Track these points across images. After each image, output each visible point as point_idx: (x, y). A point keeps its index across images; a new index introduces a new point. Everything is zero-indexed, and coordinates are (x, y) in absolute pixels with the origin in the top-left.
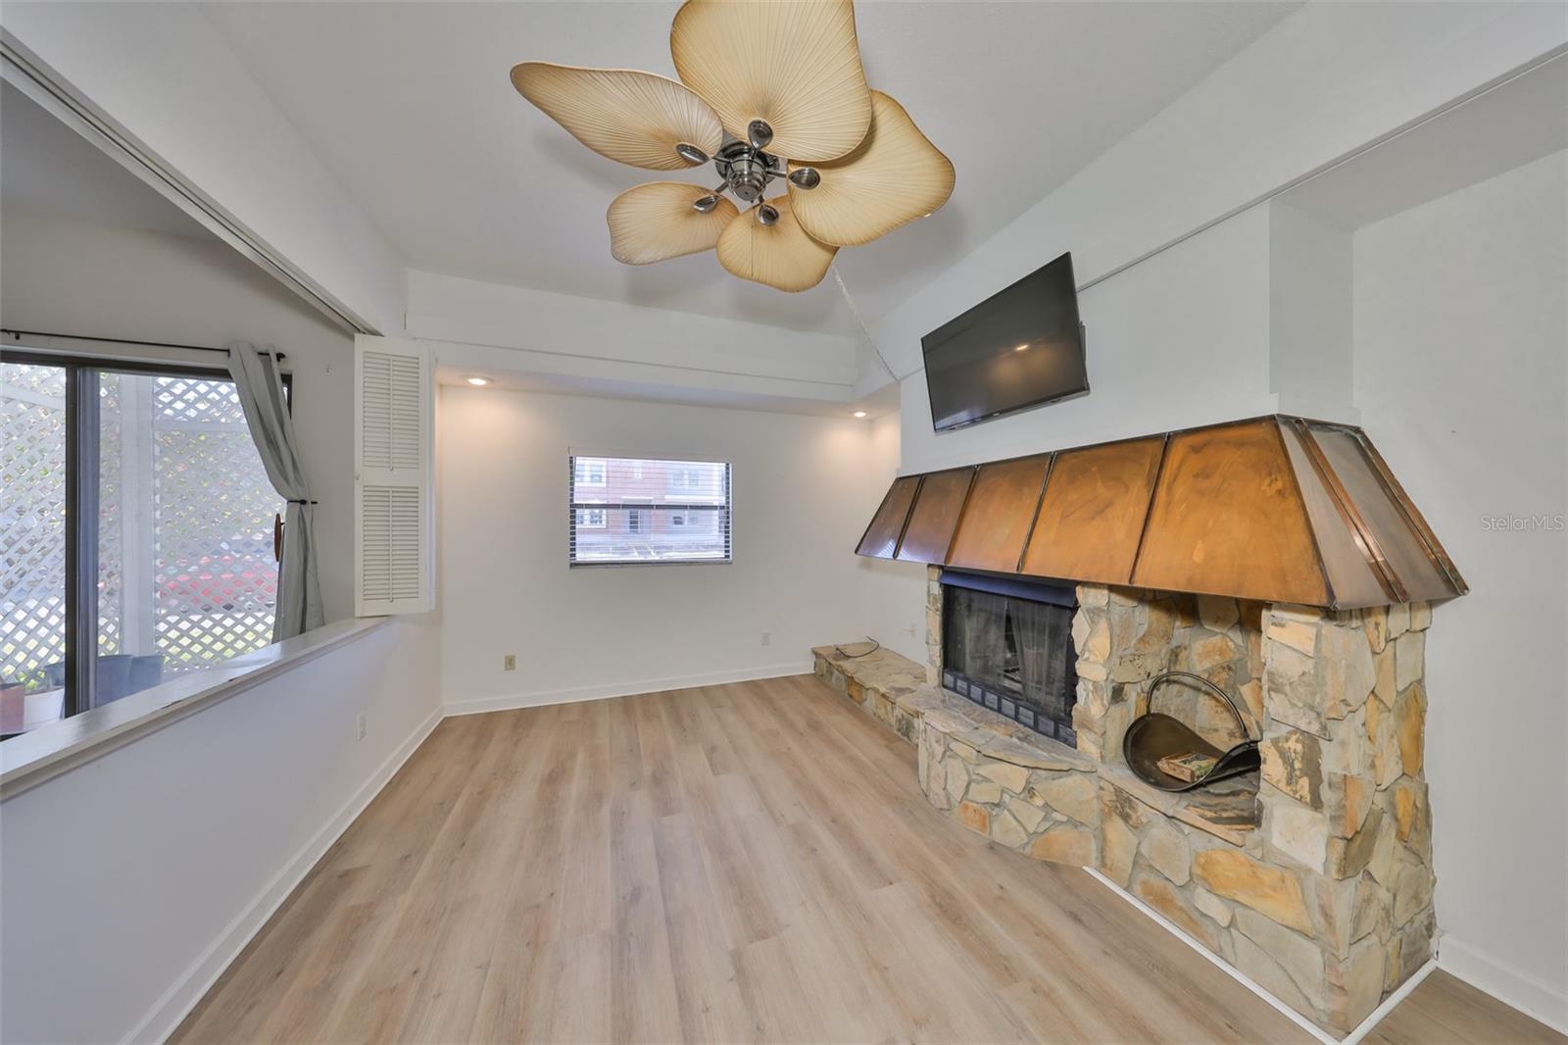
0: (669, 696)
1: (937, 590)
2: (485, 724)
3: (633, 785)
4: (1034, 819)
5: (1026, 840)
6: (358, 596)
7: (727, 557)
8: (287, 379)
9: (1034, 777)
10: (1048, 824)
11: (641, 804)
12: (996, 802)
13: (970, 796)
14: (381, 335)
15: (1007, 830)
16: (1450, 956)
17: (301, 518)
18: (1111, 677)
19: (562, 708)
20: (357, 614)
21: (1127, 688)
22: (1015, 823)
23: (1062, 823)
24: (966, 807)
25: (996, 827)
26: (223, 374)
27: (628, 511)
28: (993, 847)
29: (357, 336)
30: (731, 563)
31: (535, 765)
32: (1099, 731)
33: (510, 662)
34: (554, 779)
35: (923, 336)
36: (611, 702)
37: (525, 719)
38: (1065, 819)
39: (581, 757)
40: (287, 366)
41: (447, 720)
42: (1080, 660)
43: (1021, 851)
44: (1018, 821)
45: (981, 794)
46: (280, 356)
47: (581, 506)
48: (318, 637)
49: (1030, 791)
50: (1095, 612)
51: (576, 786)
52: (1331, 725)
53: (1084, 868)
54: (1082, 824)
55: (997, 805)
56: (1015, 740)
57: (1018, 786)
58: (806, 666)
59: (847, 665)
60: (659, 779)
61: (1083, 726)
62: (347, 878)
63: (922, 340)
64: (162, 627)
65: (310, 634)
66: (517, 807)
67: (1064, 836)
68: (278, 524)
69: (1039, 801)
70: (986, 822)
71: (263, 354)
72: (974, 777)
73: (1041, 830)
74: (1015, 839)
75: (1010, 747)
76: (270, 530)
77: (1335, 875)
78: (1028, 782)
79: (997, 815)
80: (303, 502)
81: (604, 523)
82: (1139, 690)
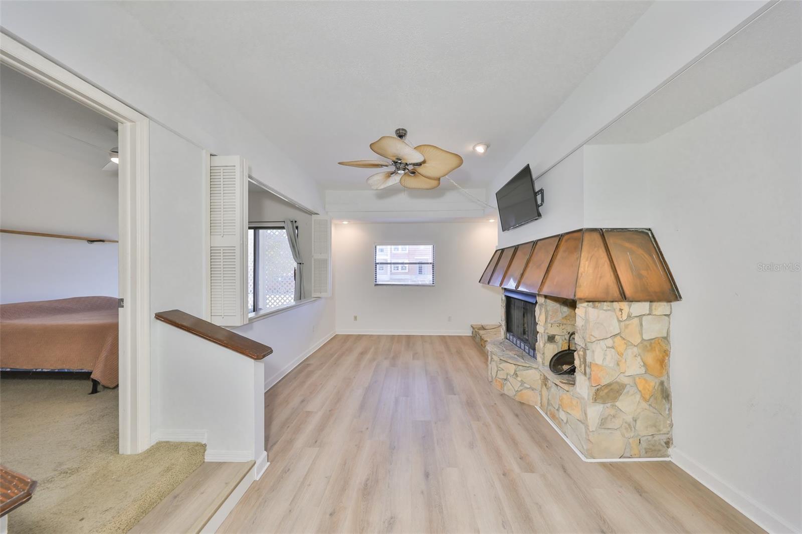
0: (408, 337)
1: (504, 298)
2: (348, 337)
3: (386, 359)
4: (517, 386)
5: (514, 394)
6: (313, 292)
7: (433, 283)
8: (297, 228)
9: (518, 369)
10: (521, 388)
11: (386, 363)
12: (505, 378)
13: (498, 376)
14: (318, 214)
15: (510, 389)
16: (676, 456)
17: (300, 268)
18: (546, 331)
19: (371, 336)
20: (313, 296)
21: (556, 337)
22: (511, 386)
23: (528, 388)
24: (496, 380)
25: (505, 388)
26: (283, 228)
27: (418, 265)
28: (502, 395)
29: (313, 215)
30: (434, 286)
31: (359, 349)
32: (542, 352)
33: (355, 318)
34: (362, 354)
35: (496, 192)
36: (387, 336)
37: (359, 337)
38: (529, 387)
39: (372, 350)
40: (297, 224)
41: (336, 335)
42: (538, 325)
43: (513, 397)
44: (512, 386)
45: (501, 375)
46: (296, 222)
47: (378, 263)
48: (303, 301)
49: (516, 375)
50: (541, 305)
51: (369, 356)
52: (589, 344)
53: (535, 406)
54: (535, 389)
55: (506, 380)
56: (516, 356)
57: (512, 372)
58: (468, 333)
59: (481, 332)
60: (395, 358)
61: (538, 351)
62: (308, 365)
63: (496, 194)
64: (268, 301)
65: (302, 300)
66: (350, 359)
67: (529, 393)
68: (295, 270)
69: (519, 379)
70: (502, 386)
71: (292, 222)
72: (499, 369)
73: (519, 390)
74: (511, 393)
75: (511, 358)
76: (293, 272)
77: (591, 401)
78: (515, 371)
79: (506, 384)
80: (300, 264)
81: (407, 270)
82: (564, 339)
